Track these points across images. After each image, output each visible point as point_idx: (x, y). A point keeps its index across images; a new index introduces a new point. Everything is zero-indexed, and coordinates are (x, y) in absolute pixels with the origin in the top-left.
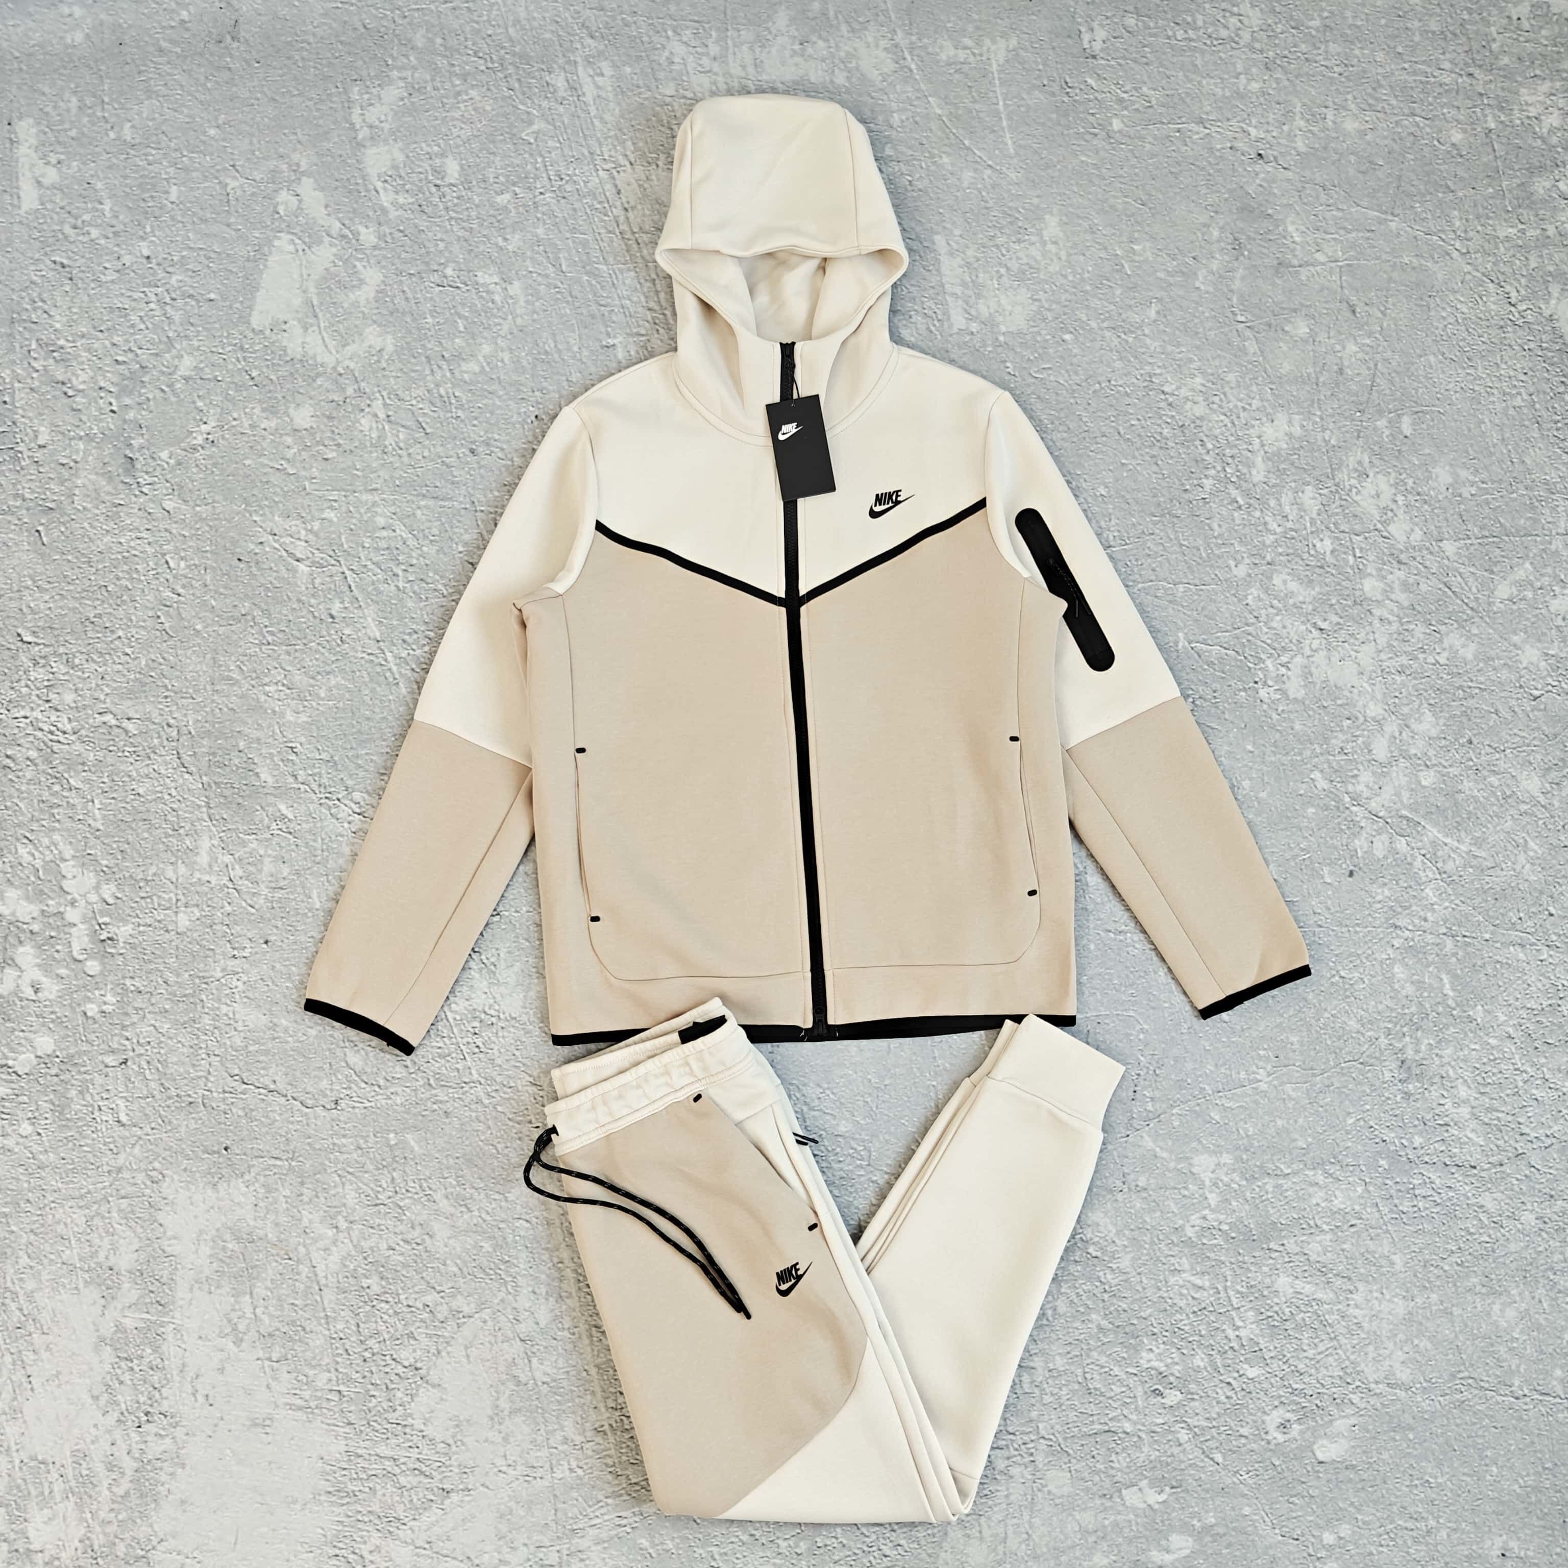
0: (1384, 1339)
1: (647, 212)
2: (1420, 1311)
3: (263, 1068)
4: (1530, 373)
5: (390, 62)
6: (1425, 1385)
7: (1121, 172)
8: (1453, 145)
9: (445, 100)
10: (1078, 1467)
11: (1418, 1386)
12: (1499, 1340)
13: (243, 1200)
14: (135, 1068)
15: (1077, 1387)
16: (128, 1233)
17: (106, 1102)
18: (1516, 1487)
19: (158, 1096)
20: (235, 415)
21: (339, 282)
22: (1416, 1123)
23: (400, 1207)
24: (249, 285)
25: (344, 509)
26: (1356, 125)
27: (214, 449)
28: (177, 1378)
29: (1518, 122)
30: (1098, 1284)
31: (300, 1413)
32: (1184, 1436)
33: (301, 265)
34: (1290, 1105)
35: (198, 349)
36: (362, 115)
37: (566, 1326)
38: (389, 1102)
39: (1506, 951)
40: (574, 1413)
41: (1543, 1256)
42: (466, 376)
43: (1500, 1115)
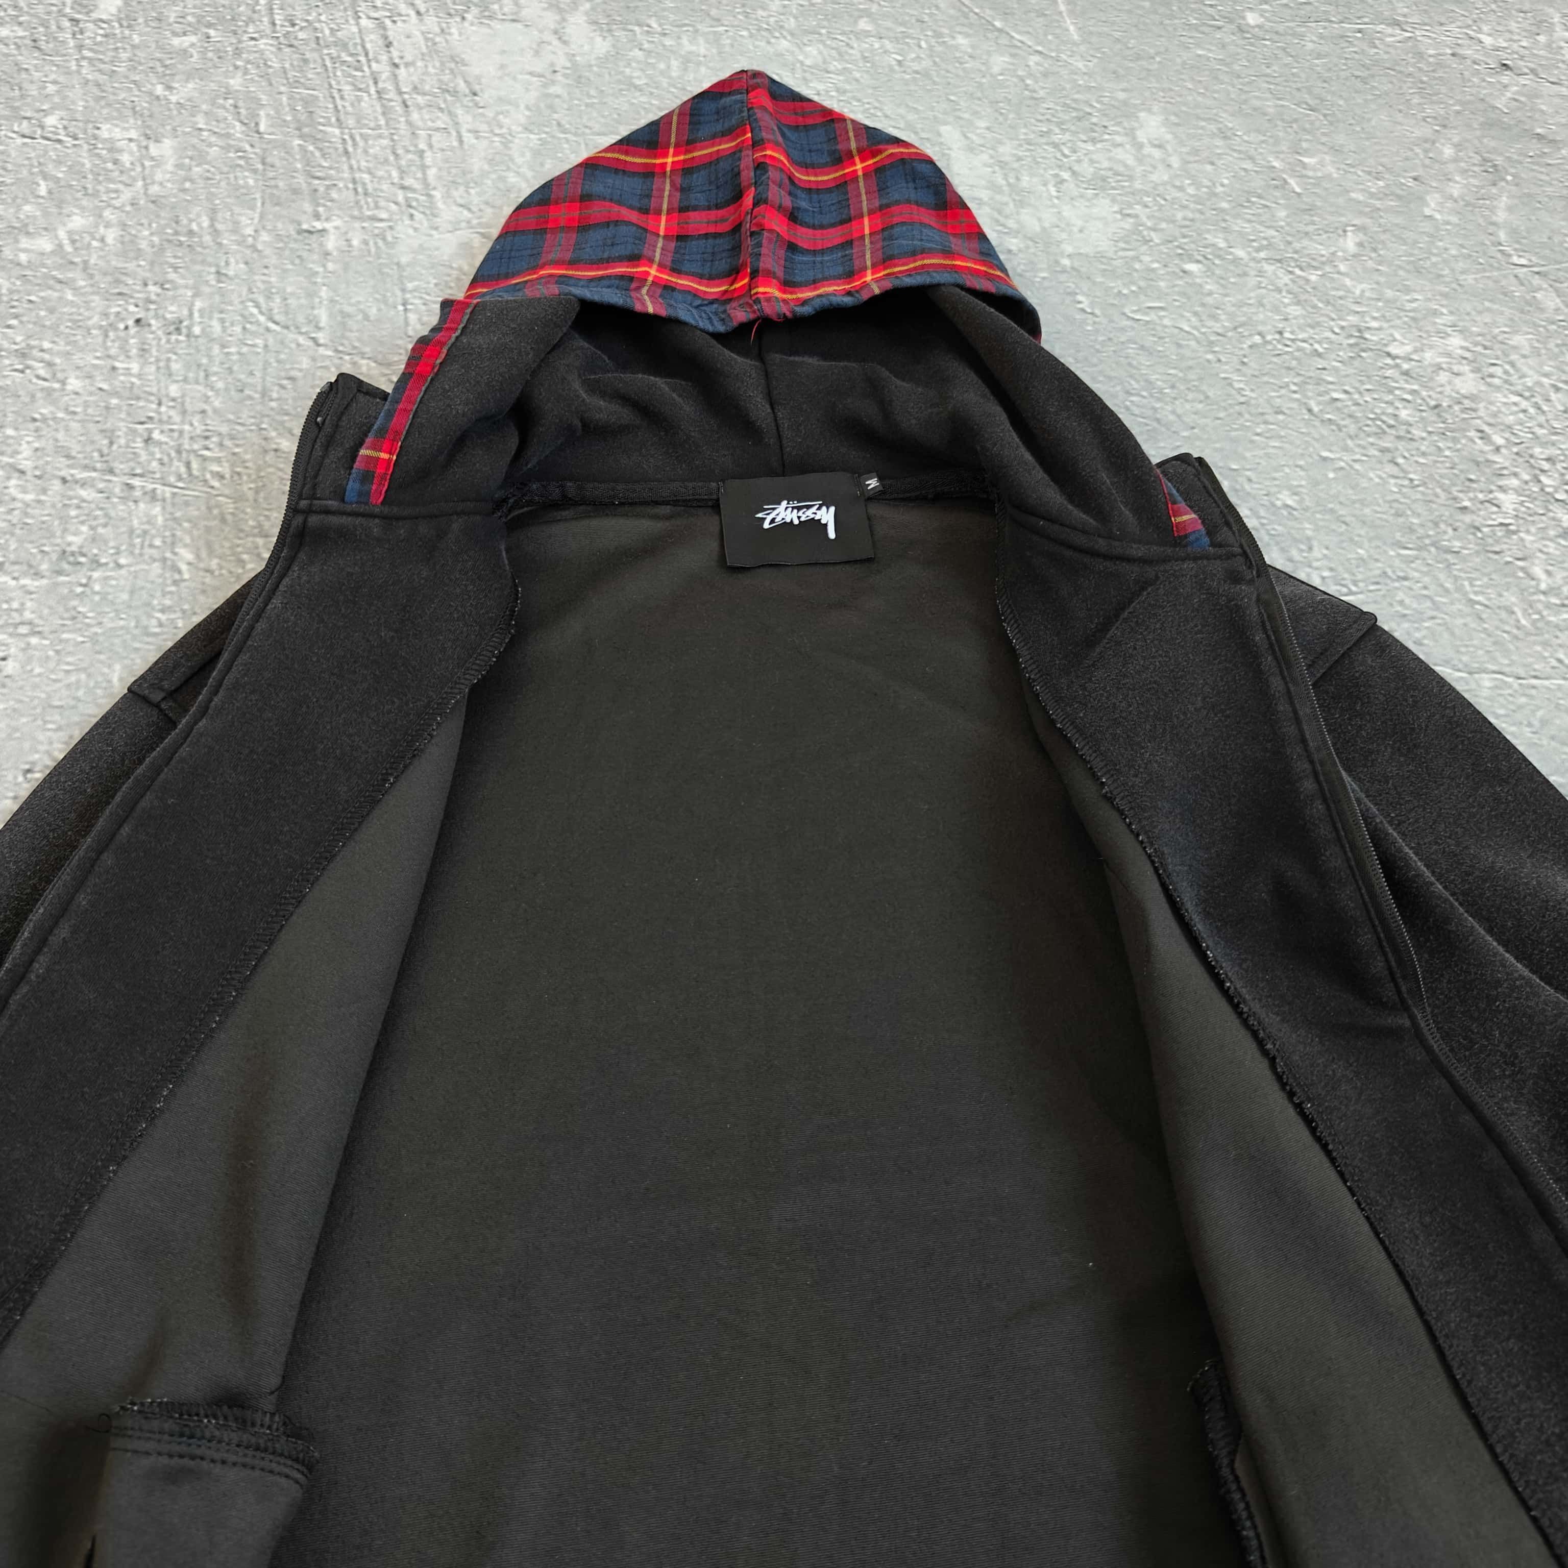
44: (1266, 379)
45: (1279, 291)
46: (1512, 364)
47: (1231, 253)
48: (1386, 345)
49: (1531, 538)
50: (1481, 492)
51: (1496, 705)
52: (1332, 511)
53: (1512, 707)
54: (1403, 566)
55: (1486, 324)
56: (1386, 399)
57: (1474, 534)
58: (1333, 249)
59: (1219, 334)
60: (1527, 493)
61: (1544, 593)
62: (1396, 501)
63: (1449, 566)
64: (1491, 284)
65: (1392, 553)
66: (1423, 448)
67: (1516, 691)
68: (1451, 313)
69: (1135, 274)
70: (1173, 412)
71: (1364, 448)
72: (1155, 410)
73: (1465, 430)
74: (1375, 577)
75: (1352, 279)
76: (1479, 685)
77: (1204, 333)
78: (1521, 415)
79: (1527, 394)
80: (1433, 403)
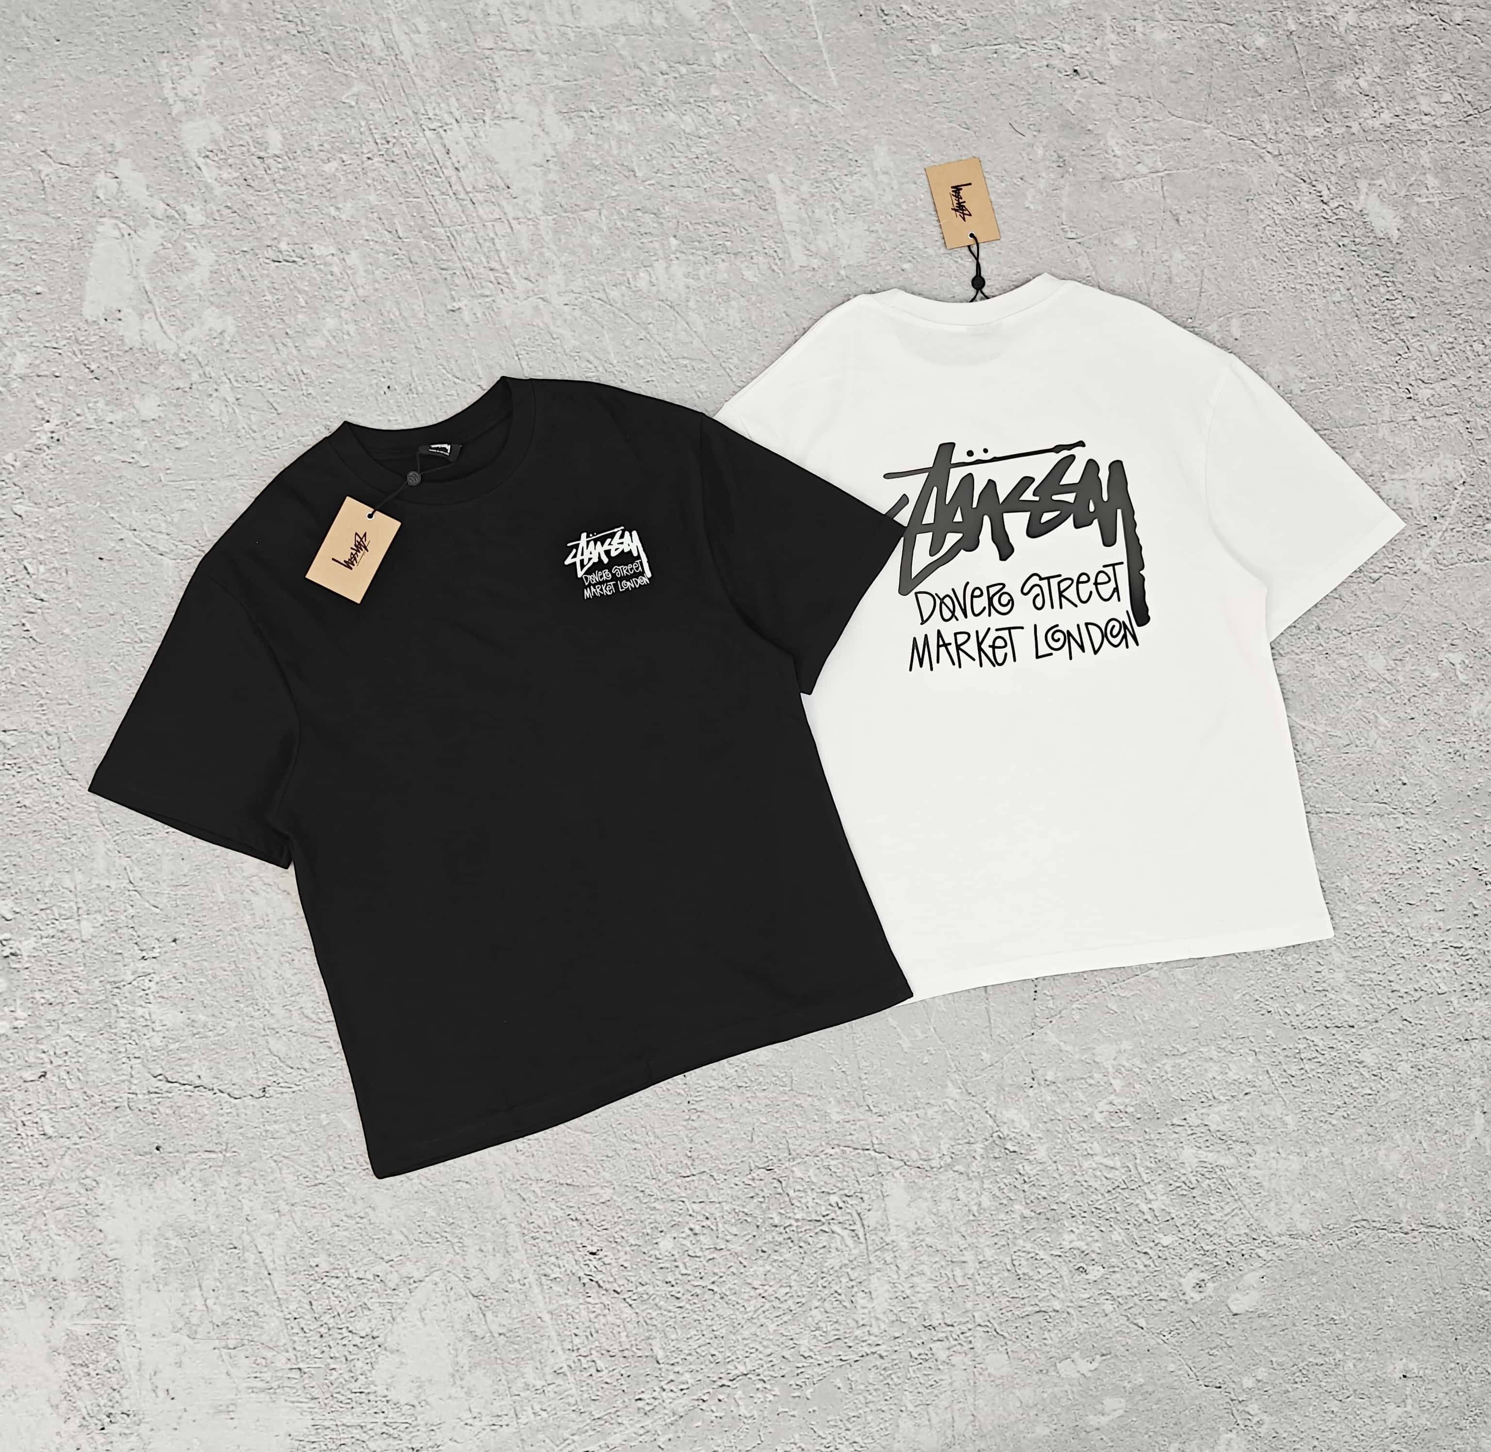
0: (1284, 1195)
1: (480, 171)
2: (1314, 1165)
3: (186, 1065)
4: (1346, 268)
5: (196, 31)
6: (1323, 1231)
7: (944, 97)
8: (1258, 49)
9: (258, 67)
10: (1014, 1348)
11: (1317, 1233)
12: (1386, 1182)
13: (180, 1196)
14: (56, 1079)
15: (1006, 1274)
16: (69, 1242)
17: (29, 1117)
18: (1411, 1314)
19: (82, 1106)
20: (79, 411)
21: (171, 264)
22: (1297, 991)
23: (340, 1184)
24: (77, 274)
25: (203, 498)
26: (1165, 34)
27: (60, 448)
28: (135, 1377)
29: (1317, 22)
30: (1017, 1176)
31: (262, 1395)
32: (1108, 1307)
33: (129, 250)
34: (1180, 988)
35: (31, 345)
36: (174, 88)
37: (516, 1279)
38: (316, 1083)
39: (1366, 822)
40: (533, 1358)
41: (1420, 1101)
42: (313, 353)
43: (1373, 976)
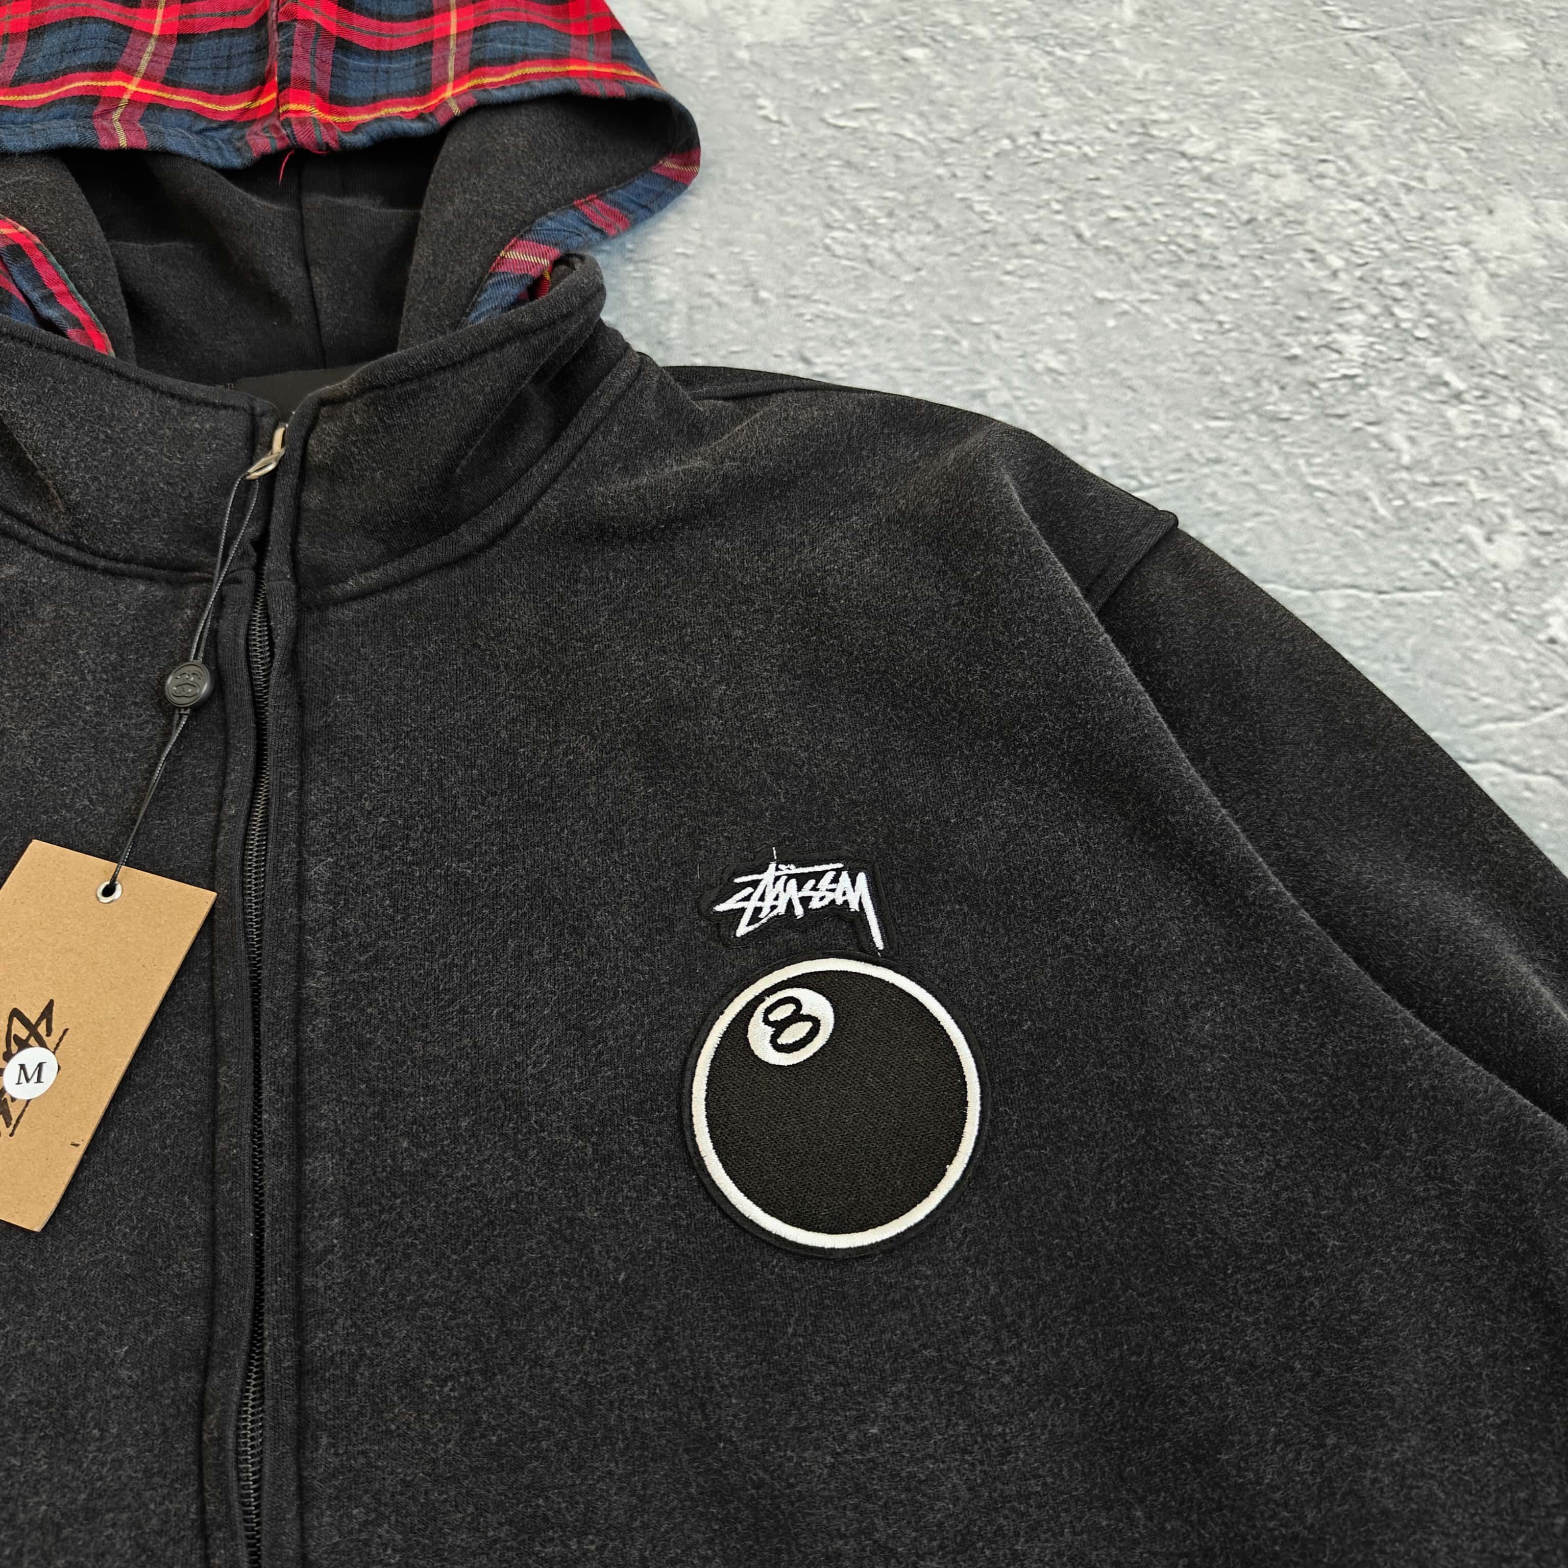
44: (1018, 197)
45: (1034, 78)
46: (1348, 159)
47: (968, 32)
48: (1179, 143)
49: (1383, 393)
50: (1316, 333)
51: (1350, 633)
52: (1114, 373)
53: (1374, 635)
54: (1213, 443)
55: (1311, 108)
56: (1183, 215)
57: (1309, 392)
58: (1105, 20)
59: (953, 140)
60: (1377, 331)
61: (1408, 469)
62: (1200, 353)
63: (1277, 438)
64: (1315, 56)
65: (1198, 426)
66: (1234, 279)
67: (1377, 611)
68: (1265, 95)
69: (839, 67)
70: (892, 249)
71: (1154, 282)
72: (865, 247)
73: (1289, 251)
74: (1175, 461)
75: (1132, 58)
76: (1326, 607)
77: (932, 141)
78: (1363, 227)
79: (1369, 198)
80: (1245, 217)
